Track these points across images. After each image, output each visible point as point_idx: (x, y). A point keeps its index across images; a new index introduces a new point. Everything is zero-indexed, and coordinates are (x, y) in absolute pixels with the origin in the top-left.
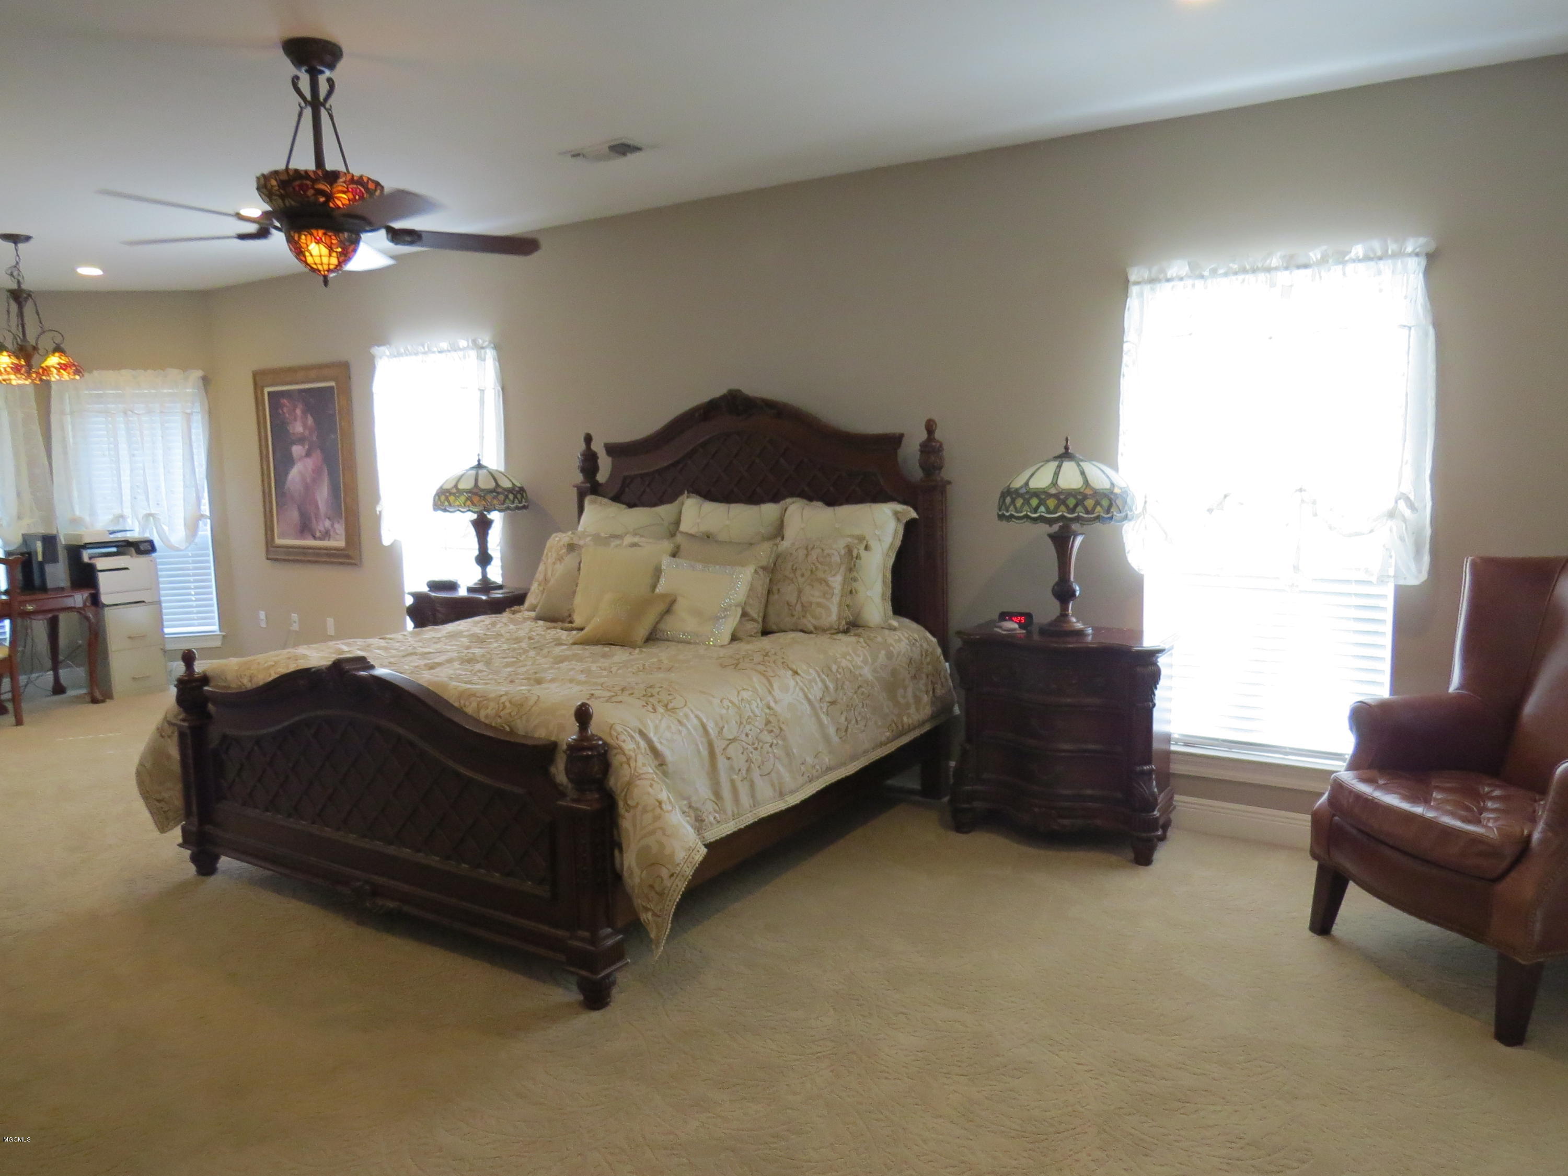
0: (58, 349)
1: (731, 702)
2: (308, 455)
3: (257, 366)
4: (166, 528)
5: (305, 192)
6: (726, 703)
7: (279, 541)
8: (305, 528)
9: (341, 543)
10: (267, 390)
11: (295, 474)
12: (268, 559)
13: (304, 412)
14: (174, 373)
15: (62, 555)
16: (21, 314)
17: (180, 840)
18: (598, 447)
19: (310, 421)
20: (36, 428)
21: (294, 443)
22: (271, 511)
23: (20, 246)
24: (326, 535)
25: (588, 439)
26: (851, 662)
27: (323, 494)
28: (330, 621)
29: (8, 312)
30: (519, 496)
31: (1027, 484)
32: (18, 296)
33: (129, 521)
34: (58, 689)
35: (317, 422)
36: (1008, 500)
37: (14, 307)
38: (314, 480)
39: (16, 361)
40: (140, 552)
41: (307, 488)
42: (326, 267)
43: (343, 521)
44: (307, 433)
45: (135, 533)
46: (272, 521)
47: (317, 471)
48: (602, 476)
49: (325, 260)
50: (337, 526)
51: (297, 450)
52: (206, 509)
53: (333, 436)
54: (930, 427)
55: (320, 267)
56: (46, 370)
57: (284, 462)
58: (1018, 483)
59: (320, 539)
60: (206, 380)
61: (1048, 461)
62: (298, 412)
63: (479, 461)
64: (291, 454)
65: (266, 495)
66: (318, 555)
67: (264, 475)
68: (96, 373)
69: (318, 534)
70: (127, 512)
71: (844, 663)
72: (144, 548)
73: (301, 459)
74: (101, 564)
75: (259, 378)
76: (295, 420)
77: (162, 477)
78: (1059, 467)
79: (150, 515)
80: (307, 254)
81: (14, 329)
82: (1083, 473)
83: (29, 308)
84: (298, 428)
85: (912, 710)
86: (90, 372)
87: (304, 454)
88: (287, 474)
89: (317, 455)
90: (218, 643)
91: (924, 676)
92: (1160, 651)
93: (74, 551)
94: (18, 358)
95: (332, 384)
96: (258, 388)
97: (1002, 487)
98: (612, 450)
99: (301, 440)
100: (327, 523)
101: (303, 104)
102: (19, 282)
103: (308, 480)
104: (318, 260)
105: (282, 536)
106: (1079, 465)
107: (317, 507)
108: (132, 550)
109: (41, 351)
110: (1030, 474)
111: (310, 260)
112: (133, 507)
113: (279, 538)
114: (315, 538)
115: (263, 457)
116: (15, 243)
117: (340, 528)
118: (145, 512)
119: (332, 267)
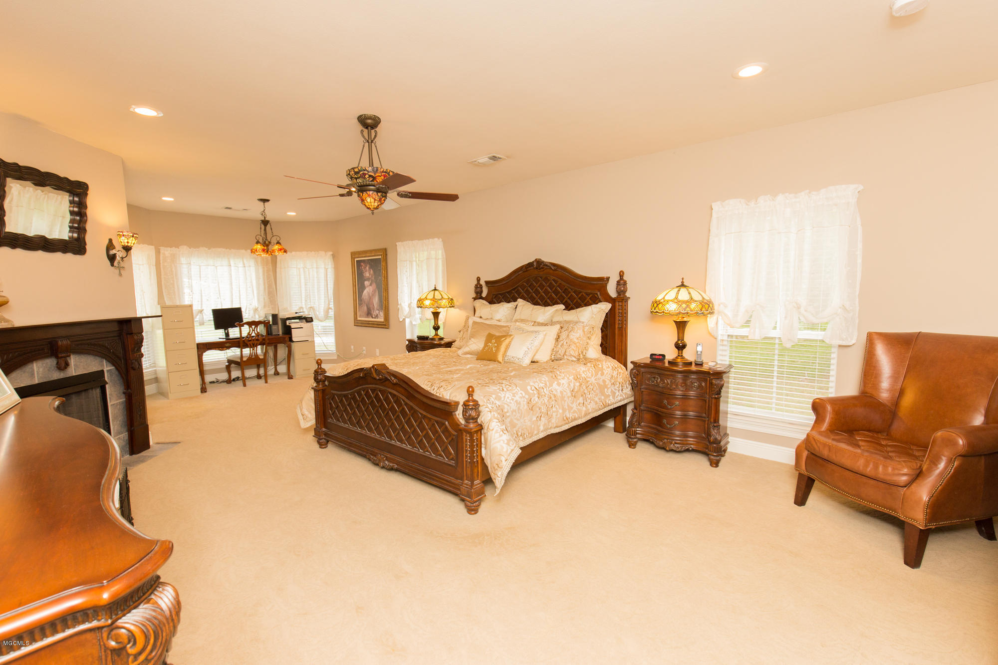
0: (278, 243)
1: (535, 388)
2: (371, 285)
3: (353, 251)
4: (317, 313)
5: (365, 176)
6: (533, 388)
7: (359, 319)
8: (369, 314)
9: (382, 320)
10: (356, 259)
11: (365, 292)
12: (355, 325)
13: (370, 268)
14: (322, 253)
15: (280, 323)
16: (265, 230)
17: (314, 434)
18: (482, 282)
19: (372, 272)
20: (271, 273)
21: (365, 280)
22: (356, 307)
23: (266, 203)
24: (377, 316)
25: (478, 279)
26: (586, 375)
27: (376, 301)
28: (378, 351)
29: (261, 228)
30: (451, 302)
31: (664, 298)
32: (265, 223)
33: (305, 309)
34: (277, 373)
35: (375, 272)
36: (655, 305)
37: (263, 226)
38: (373, 295)
39: (263, 247)
40: (307, 322)
41: (370, 298)
42: (373, 207)
43: (383, 311)
44: (370, 276)
45: (306, 314)
46: (357, 310)
47: (374, 291)
48: (484, 295)
49: (373, 204)
50: (381, 313)
51: (367, 283)
52: (332, 306)
53: (380, 278)
54: (621, 274)
55: (371, 207)
56: (273, 251)
57: (361, 288)
58: (659, 298)
59: (375, 318)
60: (334, 256)
61: (673, 288)
62: (367, 268)
63: (435, 287)
64: (364, 284)
65: (355, 300)
66: (374, 324)
67: (354, 293)
68: (293, 253)
69: (374, 316)
70: (304, 306)
71: (583, 375)
72: (309, 320)
73: (368, 286)
74: (293, 326)
75: (354, 255)
76: (366, 271)
77: (316, 294)
78: (679, 291)
79: (311, 307)
80: (366, 201)
81: (263, 235)
82: (689, 293)
83: (268, 227)
84: (367, 274)
85: (611, 398)
86: (291, 252)
87: (369, 284)
88: (363, 292)
89: (374, 285)
90: (335, 358)
91: (618, 383)
92: (724, 373)
93: (284, 321)
94: (264, 246)
95: (380, 257)
96: (353, 259)
97: (653, 299)
98: (487, 283)
99: (368, 279)
100: (377, 312)
101: (365, 141)
102: (265, 218)
103: (371, 295)
104: (370, 204)
105: (360, 317)
106: (688, 290)
107: (374, 305)
108: (304, 320)
109: (272, 244)
110: (665, 294)
111: (367, 204)
112: (305, 304)
113: (359, 317)
114: (372, 318)
115: (354, 286)
116: (264, 202)
117: (382, 314)
118: (310, 306)
119: (375, 207)
